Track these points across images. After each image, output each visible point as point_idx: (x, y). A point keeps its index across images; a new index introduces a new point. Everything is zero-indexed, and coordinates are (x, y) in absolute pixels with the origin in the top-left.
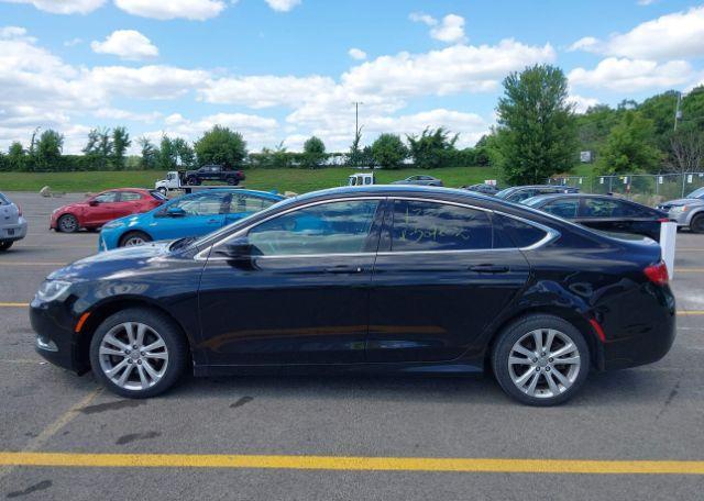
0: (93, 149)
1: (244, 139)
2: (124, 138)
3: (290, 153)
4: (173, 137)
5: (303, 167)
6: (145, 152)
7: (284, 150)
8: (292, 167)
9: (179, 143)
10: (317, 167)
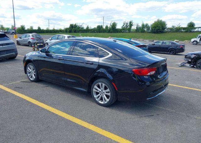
0: (124, 27)
1: (166, 23)
2: (132, 23)
3: (181, 27)
4: (145, 23)
5: (185, 32)
6: (137, 27)
7: (180, 26)
8: (181, 32)
9: (147, 25)
10: (191, 32)
